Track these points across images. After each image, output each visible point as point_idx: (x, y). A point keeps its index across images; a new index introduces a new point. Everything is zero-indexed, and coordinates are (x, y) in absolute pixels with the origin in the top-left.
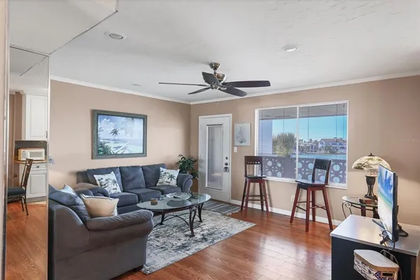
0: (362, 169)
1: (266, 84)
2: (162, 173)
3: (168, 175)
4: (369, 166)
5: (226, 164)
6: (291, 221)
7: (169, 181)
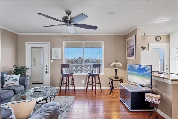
0: (116, 66)
1: (95, 28)
2: (7, 78)
3: (12, 79)
4: (118, 65)
5: (47, 69)
6: (86, 91)
7: (14, 82)
